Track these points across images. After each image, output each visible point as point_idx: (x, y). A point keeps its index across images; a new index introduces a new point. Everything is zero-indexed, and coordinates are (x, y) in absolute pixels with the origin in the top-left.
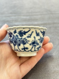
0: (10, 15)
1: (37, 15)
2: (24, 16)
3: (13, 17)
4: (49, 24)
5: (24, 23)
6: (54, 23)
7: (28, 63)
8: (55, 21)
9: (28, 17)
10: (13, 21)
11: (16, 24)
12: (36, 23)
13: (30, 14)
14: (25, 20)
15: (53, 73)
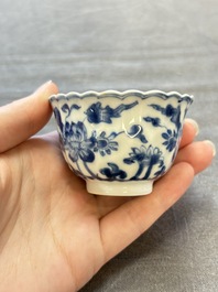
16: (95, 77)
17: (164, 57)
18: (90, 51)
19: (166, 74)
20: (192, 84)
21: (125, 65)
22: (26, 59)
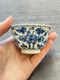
16: (23, 21)
17: (42, 15)
18: (22, 13)
22: (4, 15)
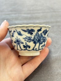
0: (10, 13)
1: (39, 13)
2: (25, 14)
3: (13, 15)
4: (52, 23)
5: (25, 22)
6: (57, 22)
7: (31, 63)
8: (59, 20)
9: (29, 15)
10: (13, 19)
11: (17, 22)
12: (38, 21)
13: (32, 12)
14: (26, 18)
15: (56, 75)
19: (38, 18)
20: (45, 21)
21: (25, 15)
